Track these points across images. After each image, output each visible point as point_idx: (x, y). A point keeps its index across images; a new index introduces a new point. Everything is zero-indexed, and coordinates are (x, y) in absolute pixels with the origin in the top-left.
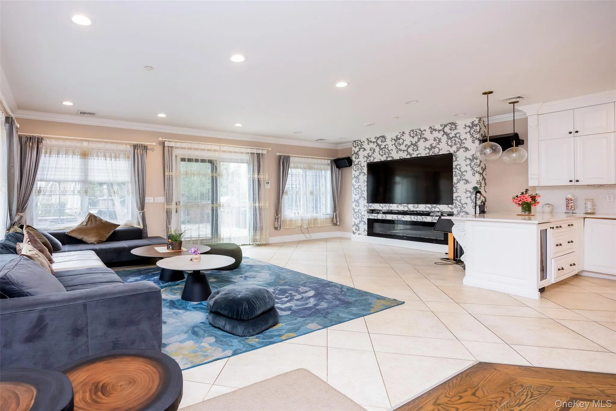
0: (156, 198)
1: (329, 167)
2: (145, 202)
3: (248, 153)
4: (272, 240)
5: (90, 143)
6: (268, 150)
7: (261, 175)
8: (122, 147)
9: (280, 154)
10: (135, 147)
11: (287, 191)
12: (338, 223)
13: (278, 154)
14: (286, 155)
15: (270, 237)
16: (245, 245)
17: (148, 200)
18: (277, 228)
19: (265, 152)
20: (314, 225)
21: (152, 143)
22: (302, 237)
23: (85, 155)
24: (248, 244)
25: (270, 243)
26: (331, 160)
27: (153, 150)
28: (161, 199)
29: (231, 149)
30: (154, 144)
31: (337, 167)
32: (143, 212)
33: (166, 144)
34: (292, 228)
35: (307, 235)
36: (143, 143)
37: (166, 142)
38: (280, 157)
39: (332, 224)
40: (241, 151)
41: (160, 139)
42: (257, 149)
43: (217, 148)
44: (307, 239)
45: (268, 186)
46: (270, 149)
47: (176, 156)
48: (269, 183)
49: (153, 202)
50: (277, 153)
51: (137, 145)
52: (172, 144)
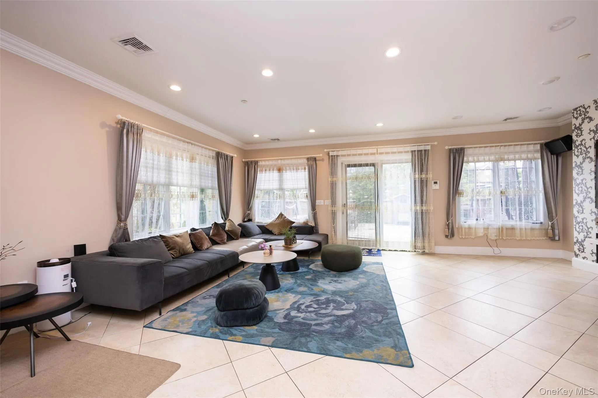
0: (325, 201)
1: (539, 155)
2: (316, 204)
3: (408, 152)
4: (439, 249)
5: (282, 160)
6: (432, 146)
7: (430, 174)
8: (300, 161)
9: (450, 147)
10: (308, 159)
11: (462, 191)
12: (557, 238)
13: (447, 148)
14: (458, 147)
15: (435, 245)
16: (405, 251)
17: (318, 202)
18: (448, 235)
19: (428, 148)
20: (507, 236)
21: (319, 154)
22: (488, 251)
23: (280, 170)
24: (408, 251)
25: (436, 252)
26: (541, 145)
27: (323, 160)
28: (328, 202)
29: (389, 150)
30: (321, 155)
31: (552, 153)
32: (314, 213)
33: (331, 154)
34: (471, 238)
35: (496, 249)
36: (313, 156)
37: (330, 152)
38: (450, 150)
39: (546, 238)
40: (399, 151)
41: (326, 150)
42: (418, 145)
43: (374, 151)
44: (494, 255)
45: (437, 187)
46: (436, 143)
47: (342, 163)
48: (438, 183)
49: (323, 204)
50: (445, 146)
51: (309, 158)
52: (335, 154)
